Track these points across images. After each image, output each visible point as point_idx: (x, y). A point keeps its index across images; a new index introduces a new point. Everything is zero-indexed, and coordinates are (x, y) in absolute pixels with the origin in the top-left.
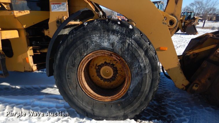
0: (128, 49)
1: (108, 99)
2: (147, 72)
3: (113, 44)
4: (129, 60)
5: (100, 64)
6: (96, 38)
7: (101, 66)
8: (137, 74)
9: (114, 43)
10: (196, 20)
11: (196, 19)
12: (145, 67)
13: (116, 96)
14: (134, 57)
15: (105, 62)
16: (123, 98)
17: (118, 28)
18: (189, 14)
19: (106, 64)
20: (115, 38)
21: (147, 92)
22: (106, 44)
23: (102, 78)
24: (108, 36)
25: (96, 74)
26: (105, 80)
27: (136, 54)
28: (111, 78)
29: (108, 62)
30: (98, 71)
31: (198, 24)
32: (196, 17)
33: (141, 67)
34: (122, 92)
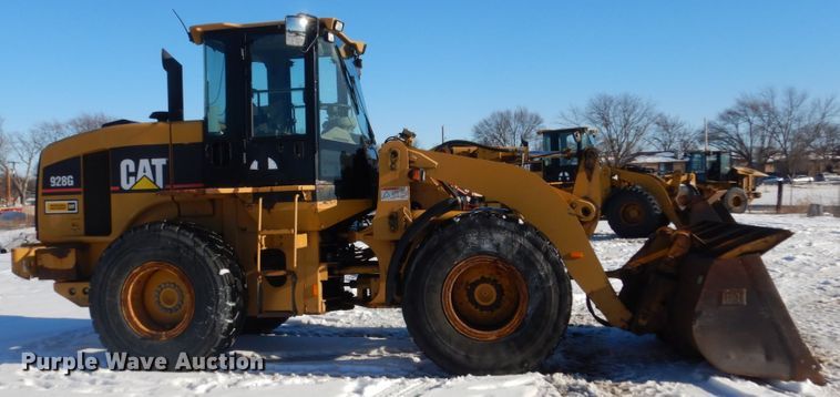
0: (519, 253)
1: (492, 336)
2: (551, 283)
3: (497, 246)
4: (522, 267)
5: (473, 280)
6: (473, 239)
7: (475, 284)
8: (537, 287)
9: (499, 244)
10: (745, 180)
11: (743, 176)
12: (546, 275)
13: (507, 329)
14: (530, 263)
15: (483, 278)
16: (517, 330)
17: (503, 224)
18: (713, 158)
19: (483, 280)
20: (500, 237)
21: (555, 317)
22: (487, 246)
23: (477, 305)
24: (491, 234)
25: (466, 299)
26: (483, 308)
27: (532, 258)
28: (493, 305)
29: (487, 276)
30: (470, 294)
31: (757, 195)
32: (740, 170)
33: (540, 276)
34: (515, 321)
